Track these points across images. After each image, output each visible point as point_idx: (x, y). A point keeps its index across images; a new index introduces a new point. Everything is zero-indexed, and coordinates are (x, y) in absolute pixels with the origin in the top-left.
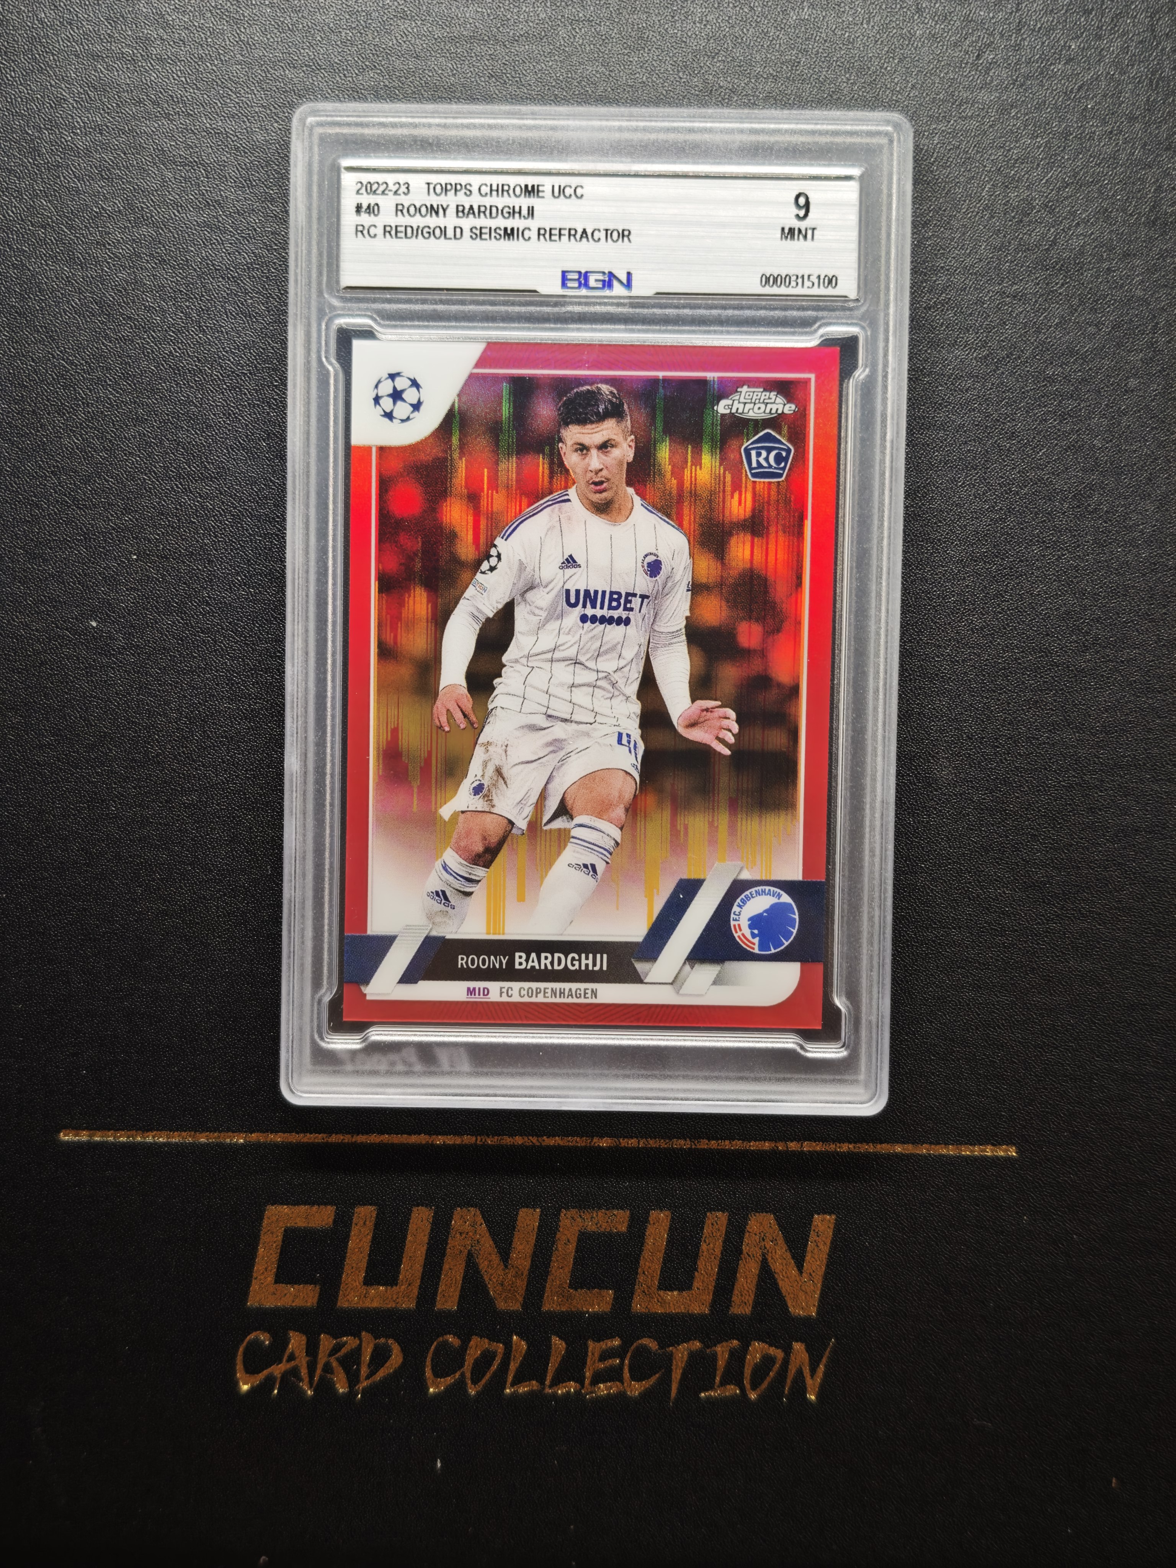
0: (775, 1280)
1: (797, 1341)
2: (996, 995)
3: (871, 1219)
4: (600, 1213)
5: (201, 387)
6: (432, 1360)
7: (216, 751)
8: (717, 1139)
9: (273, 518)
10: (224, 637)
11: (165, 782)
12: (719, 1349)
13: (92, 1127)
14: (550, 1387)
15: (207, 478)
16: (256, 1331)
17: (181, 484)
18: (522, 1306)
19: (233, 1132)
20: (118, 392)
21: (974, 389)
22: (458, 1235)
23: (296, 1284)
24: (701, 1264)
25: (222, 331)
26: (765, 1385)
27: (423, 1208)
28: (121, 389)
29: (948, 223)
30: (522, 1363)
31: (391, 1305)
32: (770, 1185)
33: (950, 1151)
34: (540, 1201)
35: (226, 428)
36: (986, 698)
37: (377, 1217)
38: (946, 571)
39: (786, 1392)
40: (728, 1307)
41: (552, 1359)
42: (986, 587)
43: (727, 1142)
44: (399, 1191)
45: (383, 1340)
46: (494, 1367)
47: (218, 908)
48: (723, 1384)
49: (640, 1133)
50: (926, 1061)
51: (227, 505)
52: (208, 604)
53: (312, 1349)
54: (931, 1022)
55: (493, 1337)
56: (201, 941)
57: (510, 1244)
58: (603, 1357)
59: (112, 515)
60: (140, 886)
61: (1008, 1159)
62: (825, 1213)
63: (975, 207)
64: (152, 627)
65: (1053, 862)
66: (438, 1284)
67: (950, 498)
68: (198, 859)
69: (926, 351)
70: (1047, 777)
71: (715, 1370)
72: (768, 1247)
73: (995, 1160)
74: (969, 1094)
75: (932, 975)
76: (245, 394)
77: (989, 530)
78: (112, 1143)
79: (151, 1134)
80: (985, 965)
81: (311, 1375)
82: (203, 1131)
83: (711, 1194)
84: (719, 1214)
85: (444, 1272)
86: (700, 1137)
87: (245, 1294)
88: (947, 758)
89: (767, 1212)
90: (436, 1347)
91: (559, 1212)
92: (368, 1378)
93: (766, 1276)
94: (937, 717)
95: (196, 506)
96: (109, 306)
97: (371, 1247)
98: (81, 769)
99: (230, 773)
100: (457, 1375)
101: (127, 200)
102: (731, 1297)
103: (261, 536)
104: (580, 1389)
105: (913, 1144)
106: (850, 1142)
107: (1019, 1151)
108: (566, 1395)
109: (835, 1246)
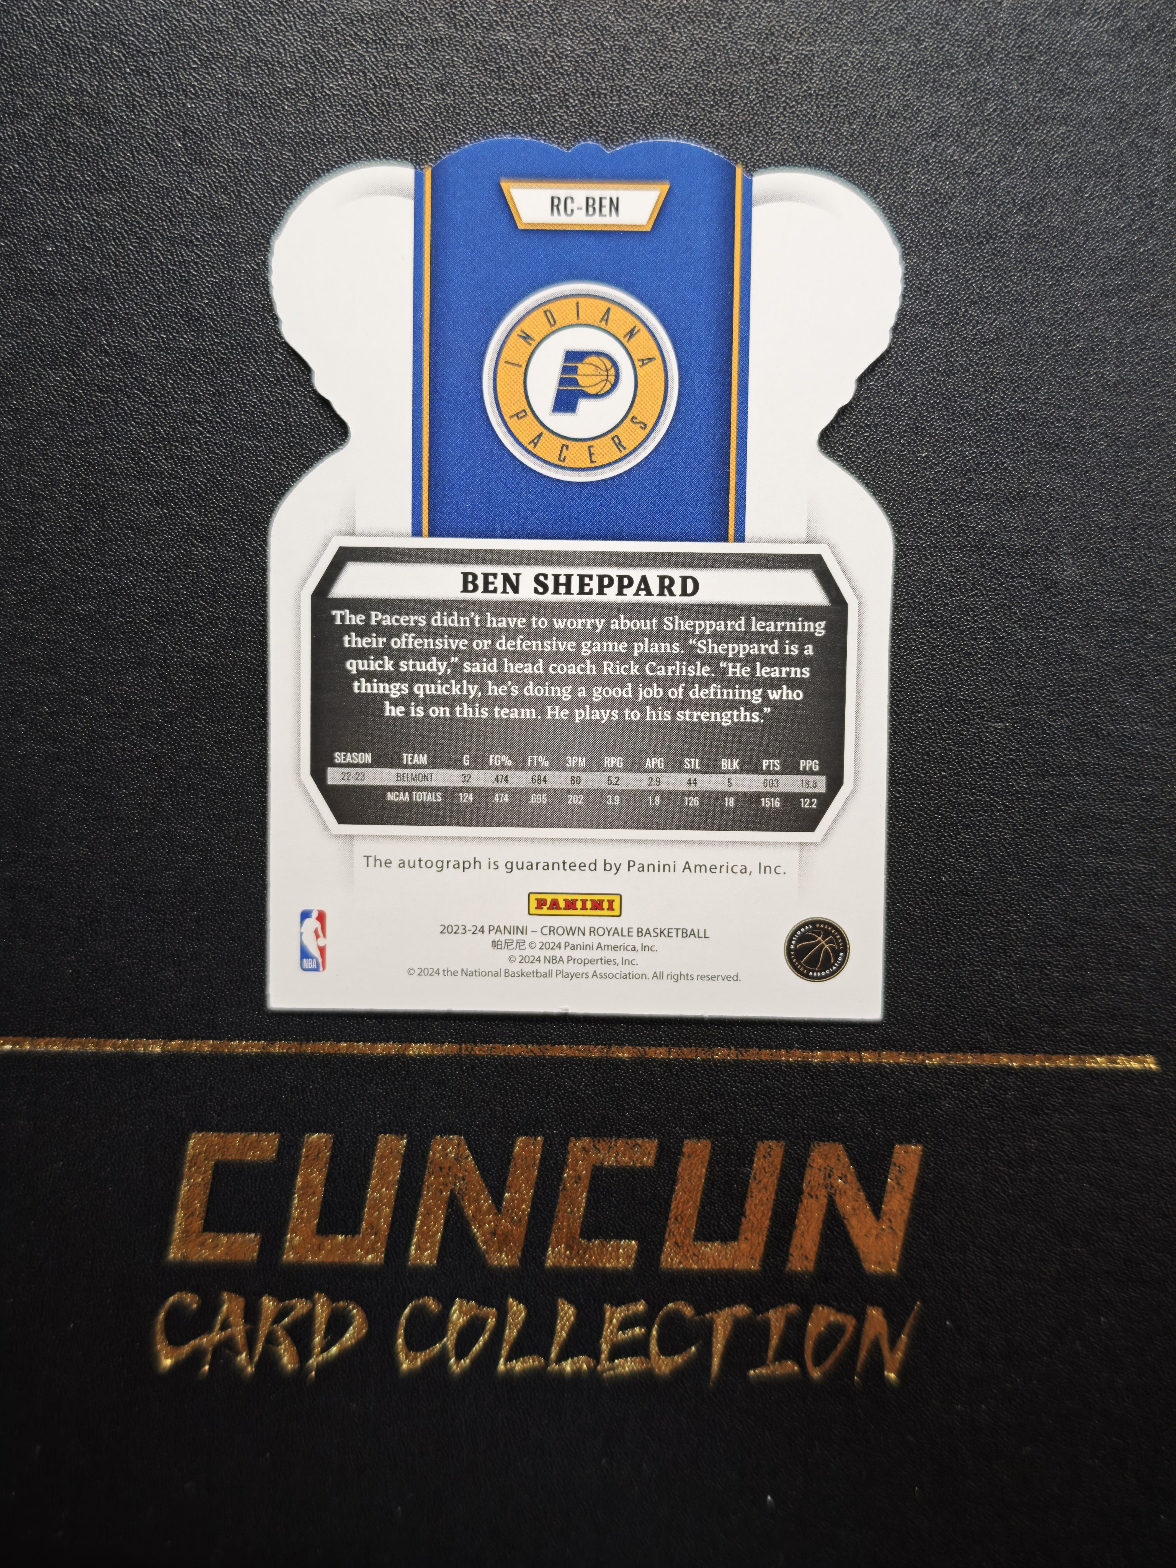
0: (845, 1227)
1: (872, 1304)
2: (1131, 862)
3: (969, 1149)
4: (620, 1142)
5: (98, 70)
6: (406, 1329)
7: (119, 546)
8: (771, 1048)
9: (191, 242)
10: (129, 397)
11: (54, 587)
12: (771, 1314)
14: (556, 1362)
15: (106, 190)
16: (181, 1291)
17: (72, 197)
18: (521, 1261)
19: (148, 1038)
21: (1106, 71)
22: (437, 1170)
23: (230, 1232)
24: (750, 1207)
26: (831, 1360)
27: (393, 1136)
30: (520, 1335)
31: (352, 1260)
32: (838, 1107)
33: (1069, 1062)
34: (543, 1127)
35: (130, 124)
37: (333, 1147)
38: (1069, 309)
39: (858, 1369)
40: (785, 1261)
41: (559, 1329)
42: (1120, 331)
43: (783, 1052)
44: (361, 1114)
45: (341, 1304)
46: (486, 1336)
47: (123, 749)
48: (778, 1358)
49: (671, 1040)
50: (1041, 946)
51: (132, 225)
52: (107, 354)
53: (252, 1315)
54: (1047, 897)
55: (482, 1302)
56: (103, 794)
57: (505, 1181)
58: (625, 1325)
60: (24, 723)
62: (909, 1142)
64: (35, 385)
66: (411, 1233)
67: (1074, 214)
68: (98, 687)
69: (1042, 21)
71: (768, 1341)
72: (835, 1185)
73: (1128, 1074)
74: (1095, 989)
75: (1048, 836)
76: (154, 80)
77: (1124, 256)
79: (43, 1041)
80: (1117, 823)
81: (251, 1347)
82: (109, 1037)
83: (763, 1118)
84: (772, 1143)
85: (419, 1217)
86: (748, 1046)
87: (165, 1244)
88: (1070, 554)
89: (834, 1141)
90: (410, 1313)
91: (566, 1141)
92: (323, 1351)
93: (834, 1223)
94: (1057, 500)
97: (325, 1186)
99: (137, 575)
100: (438, 1347)
102: (788, 1249)
103: (175, 265)
104: (596, 1366)
105: (1023, 1053)
106: (942, 1052)
107: (1159, 1063)
108: (577, 1373)
109: (922, 1184)
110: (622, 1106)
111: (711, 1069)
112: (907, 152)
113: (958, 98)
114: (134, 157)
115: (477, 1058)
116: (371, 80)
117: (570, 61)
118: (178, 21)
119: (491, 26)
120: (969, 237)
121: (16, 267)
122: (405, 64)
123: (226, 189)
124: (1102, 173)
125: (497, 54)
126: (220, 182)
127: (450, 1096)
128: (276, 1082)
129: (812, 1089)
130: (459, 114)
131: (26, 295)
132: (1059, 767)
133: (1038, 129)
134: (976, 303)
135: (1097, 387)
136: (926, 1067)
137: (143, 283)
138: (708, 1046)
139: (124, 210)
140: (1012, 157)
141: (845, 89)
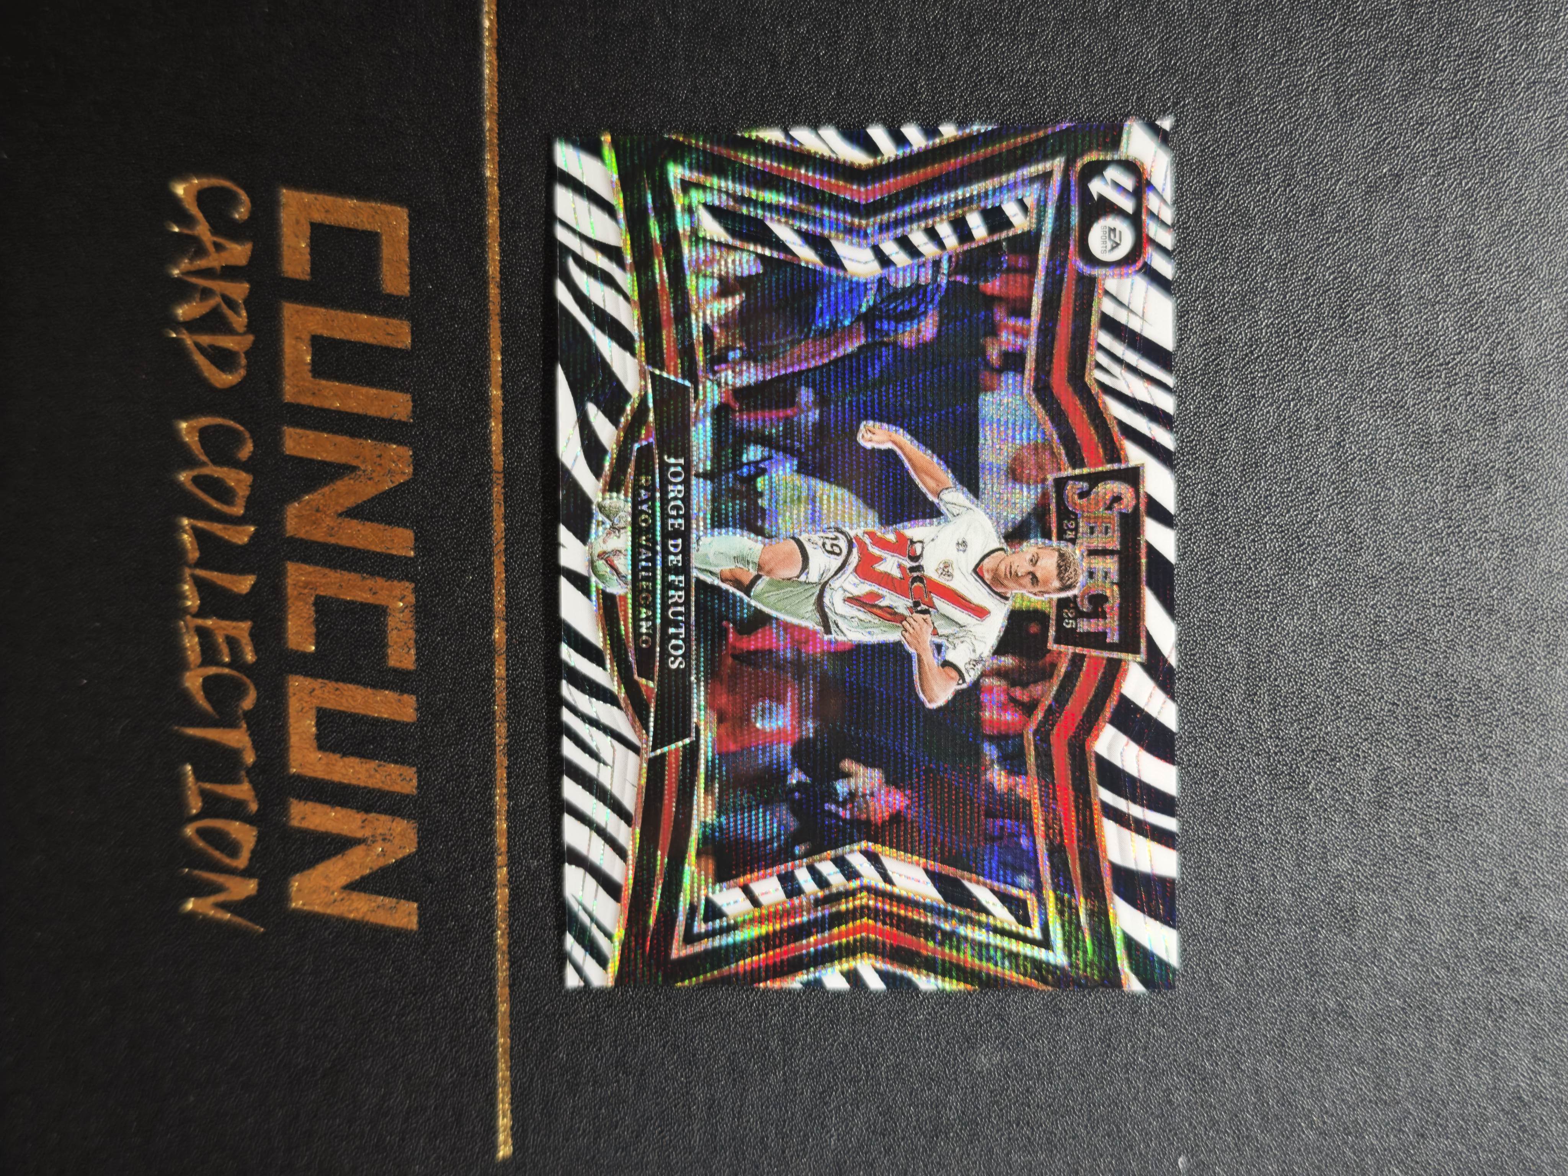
0: (334, 856)
1: (259, 884)
2: (701, 1128)
3: (414, 975)
4: (411, 631)
5: (1457, 87)
6: (220, 426)
8: (509, 778)
9: (1289, 185)
11: (943, 58)
12: (247, 785)
14: (192, 575)
15: (1338, 98)
16: (251, 202)
17: (1330, 64)
18: (292, 537)
19: (499, 163)
21: (1479, 1085)
22: (378, 453)
23: (311, 249)
24: (351, 760)
25: (1529, 112)
27: (410, 408)
30: (219, 539)
31: (288, 371)
32: (452, 846)
33: (503, 1072)
34: (424, 556)
35: (1404, 120)
37: (397, 350)
38: (1243, 1055)
39: (196, 872)
40: (299, 797)
41: (226, 577)
42: (1223, 1105)
43: (505, 791)
44: (432, 376)
45: (244, 362)
46: (216, 505)
48: (203, 793)
49: (513, 680)
50: (615, 1041)
51: (1304, 125)
53: (230, 273)
54: (664, 1046)
55: (250, 503)
56: (740, 112)
57: (369, 520)
58: (231, 641)
60: (808, 31)
61: (494, 1148)
62: (420, 917)
64: (1143, 34)
66: (315, 429)
67: (1337, 1057)
68: (845, 104)
69: (1527, 1022)
71: (220, 782)
72: (375, 845)
73: (492, 1130)
74: (575, 1095)
75: (724, 1046)
76: (1449, 144)
77: (1297, 1107)
78: (481, 11)
79: (493, 57)
80: (739, 1113)
82: (499, 124)
83: (439, 772)
84: (415, 782)
85: (330, 435)
86: (509, 756)
87: (296, 184)
88: (1002, 1061)
89: (419, 843)
90: (237, 430)
91: (411, 580)
92: (197, 345)
93: (338, 845)
94: (1054, 1047)
95: (1302, 84)
97: (360, 343)
100: (204, 458)
102: (311, 800)
103: (1265, 169)
104: (190, 614)
105: (510, 1026)
106: (509, 946)
107: (505, 1160)
108: (182, 596)
109: (378, 930)
110: (447, 633)
111: (486, 721)
112: (1394, 891)
113: (1448, 940)
114: (1372, 125)
115: (490, 489)
116: (1454, 359)
117: (1476, 556)
118: (1508, 166)
119: (1511, 477)
120: (1312, 954)
121: (1259, 11)
122: (1470, 393)
123: (1342, 218)
124: (1378, 1084)
125: (1482, 484)
126: (1348, 212)
127: (451, 463)
128: (460, 291)
129: (469, 820)
130: (1422, 447)
131: (1232, 21)
132: (792, 1054)
133: (1420, 1020)
134: (1247, 962)
135: (1166, 1084)
136: (494, 931)
137: (1247, 138)
138: (509, 717)
139: (1319, 117)
140: (1392, 995)
141: (1456, 829)
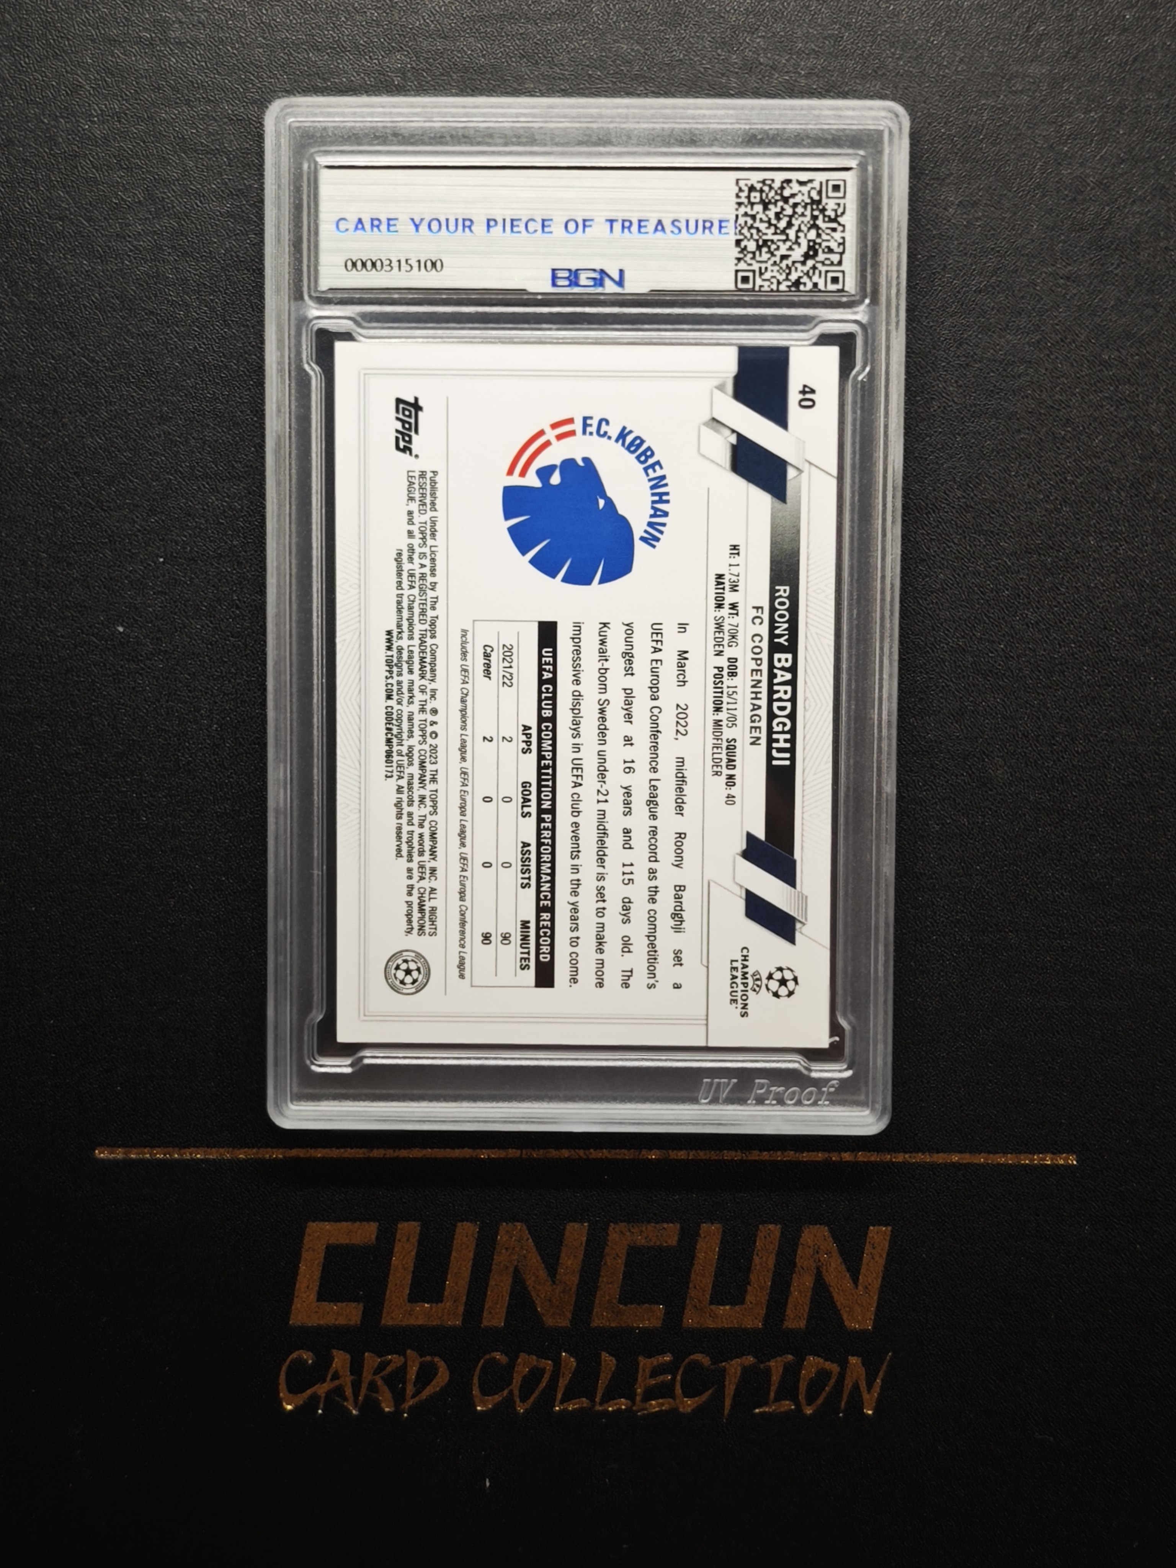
0: (830, 1293)
1: (853, 1356)
2: (1055, 1000)
3: (928, 1230)
4: (649, 1228)
6: (479, 1379)
7: (248, 758)
8: (769, 1150)
12: (772, 1363)
13: (127, 1144)
14: (601, 1404)
16: (298, 1350)
17: (208, 483)
18: (571, 1322)
19: (272, 1147)
20: (141, 390)
21: (1027, 375)
22: (504, 1251)
23: (338, 1301)
24: (753, 1277)
26: (820, 1401)
27: (468, 1224)
28: (144, 386)
29: (999, 202)
30: (571, 1380)
31: (437, 1322)
32: (824, 1197)
33: (1009, 1159)
34: (588, 1215)
36: (1043, 695)
37: (421, 1233)
38: (999, 564)
39: (842, 1407)
40: (782, 1321)
41: (602, 1375)
42: (1040, 580)
43: (779, 1153)
44: (443, 1206)
45: (428, 1358)
46: (544, 1383)
48: (777, 1399)
49: (690, 1144)
50: (983, 1068)
52: (238, 608)
53: (356, 1368)
54: (988, 1029)
55: (542, 1355)
57: (558, 1259)
58: (654, 1373)
59: (137, 517)
60: (173, 898)
62: (880, 1225)
63: (1026, 185)
64: (180, 631)
65: (1112, 862)
66: (484, 1300)
67: (1003, 488)
69: (976, 336)
70: (1106, 776)
71: (769, 1385)
72: (822, 1260)
73: (1055, 1168)
74: (1028, 1101)
75: (988, 980)
77: (1043, 521)
78: (148, 1160)
79: (187, 1151)
81: (356, 1394)
82: (241, 1147)
83: (763, 1207)
84: (771, 1226)
85: (489, 1289)
86: (751, 1149)
87: (287, 1312)
89: (821, 1224)
90: (483, 1364)
91: (607, 1226)
92: (413, 1397)
93: (821, 1289)
95: (223, 506)
96: (130, 300)
97: (415, 1263)
98: (110, 778)
100: (505, 1392)
101: (148, 190)
102: (785, 1311)
104: (632, 1407)
105: (970, 1153)
106: (906, 1153)
107: (1079, 1159)
108: (617, 1412)
109: (891, 1258)
110: (651, 1197)
111: (722, 1168)
115: (535, 1161)
127: (514, 1191)
129: (803, 1182)
132: (995, 925)
133: (973, 422)
136: (893, 1164)
138: (721, 1151)
